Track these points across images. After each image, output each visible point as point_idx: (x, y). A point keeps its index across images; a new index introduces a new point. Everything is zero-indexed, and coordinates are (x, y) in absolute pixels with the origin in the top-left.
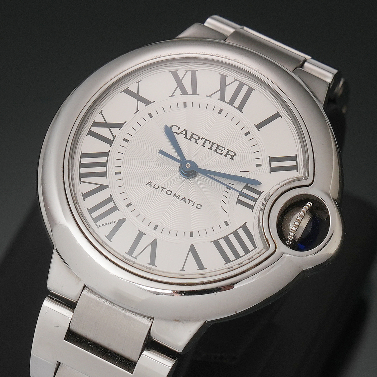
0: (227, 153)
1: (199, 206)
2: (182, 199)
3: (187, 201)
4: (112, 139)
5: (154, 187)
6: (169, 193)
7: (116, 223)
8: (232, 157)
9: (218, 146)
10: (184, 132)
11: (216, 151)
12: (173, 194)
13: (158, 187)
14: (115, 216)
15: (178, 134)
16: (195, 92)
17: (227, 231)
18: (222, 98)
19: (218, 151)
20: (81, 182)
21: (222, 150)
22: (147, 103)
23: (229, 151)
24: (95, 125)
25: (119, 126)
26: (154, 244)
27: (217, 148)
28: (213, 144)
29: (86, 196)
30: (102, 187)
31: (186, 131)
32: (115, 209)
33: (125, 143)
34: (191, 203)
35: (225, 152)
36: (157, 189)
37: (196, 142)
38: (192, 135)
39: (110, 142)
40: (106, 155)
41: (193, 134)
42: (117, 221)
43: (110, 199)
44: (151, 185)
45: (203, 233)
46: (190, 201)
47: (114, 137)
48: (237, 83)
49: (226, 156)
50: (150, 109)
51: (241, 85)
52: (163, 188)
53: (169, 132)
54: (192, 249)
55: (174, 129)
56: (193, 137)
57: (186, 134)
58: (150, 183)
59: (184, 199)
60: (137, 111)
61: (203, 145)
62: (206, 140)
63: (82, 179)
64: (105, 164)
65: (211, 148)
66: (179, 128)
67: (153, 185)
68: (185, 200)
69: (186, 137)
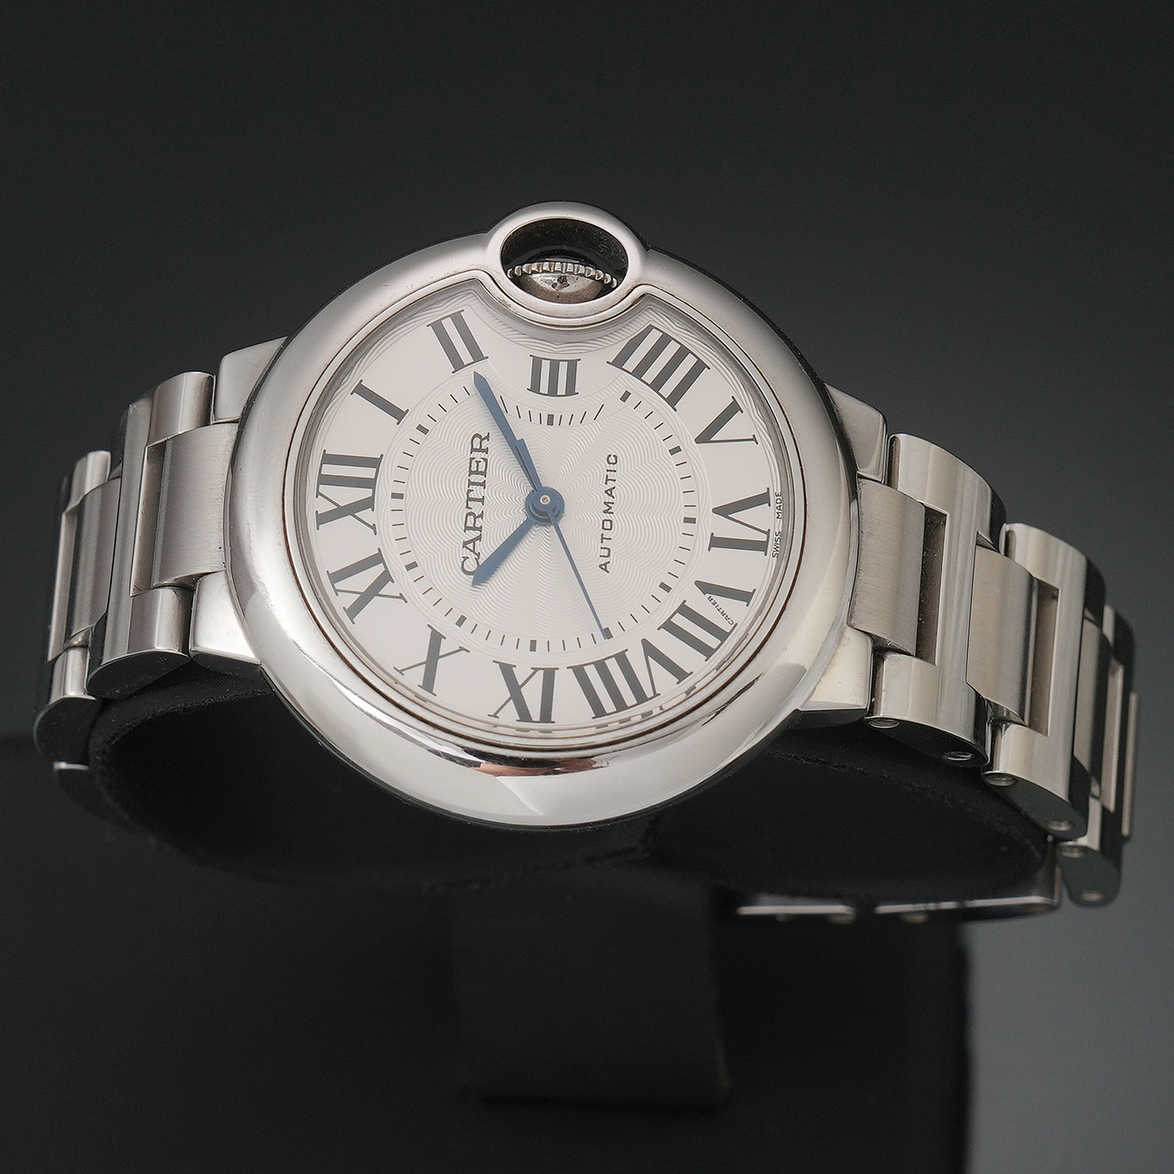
0: (480, 450)
1: (612, 460)
2: (611, 495)
3: (611, 484)
4: (540, 674)
5: (608, 556)
6: (607, 525)
7: (713, 596)
8: (485, 438)
9: (471, 473)
10: (471, 546)
11: (484, 474)
12: (608, 516)
13: (605, 548)
14: (700, 603)
15: (478, 555)
16: (377, 559)
17: (640, 389)
18: (368, 504)
19: (482, 469)
20: (656, 695)
21: (478, 462)
22: (436, 638)
23: (473, 450)
24: (524, 715)
25: (507, 670)
26: (724, 511)
27: (477, 472)
28: (470, 483)
29: (680, 674)
30: (650, 650)
31: (465, 544)
32: (684, 610)
33: (540, 646)
34: (611, 475)
35: (478, 456)
36: (609, 549)
37: (481, 516)
38: (469, 528)
39: (549, 675)
40: (579, 671)
41: (467, 528)
42: (708, 595)
43: (669, 626)
44: (605, 564)
45: (665, 431)
46: (607, 480)
47: (536, 670)
48: (323, 489)
49: (486, 451)
50: (446, 626)
51: (324, 480)
52: (603, 538)
53: (483, 574)
54: (705, 437)
55: (471, 566)
56: (473, 524)
57: (473, 541)
58: (604, 567)
59: (609, 492)
60: (461, 649)
61: (482, 500)
62: (469, 499)
63: (649, 693)
64: (601, 666)
65: (483, 484)
66: (465, 558)
67: (604, 560)
68: (611, 490)
69: (479, 538)
